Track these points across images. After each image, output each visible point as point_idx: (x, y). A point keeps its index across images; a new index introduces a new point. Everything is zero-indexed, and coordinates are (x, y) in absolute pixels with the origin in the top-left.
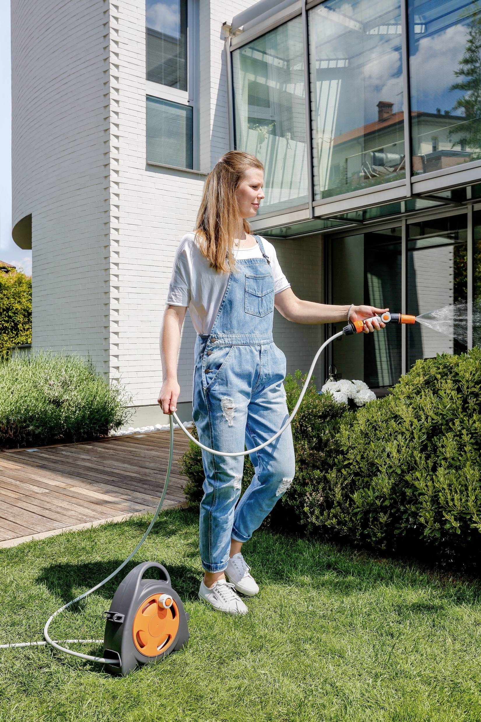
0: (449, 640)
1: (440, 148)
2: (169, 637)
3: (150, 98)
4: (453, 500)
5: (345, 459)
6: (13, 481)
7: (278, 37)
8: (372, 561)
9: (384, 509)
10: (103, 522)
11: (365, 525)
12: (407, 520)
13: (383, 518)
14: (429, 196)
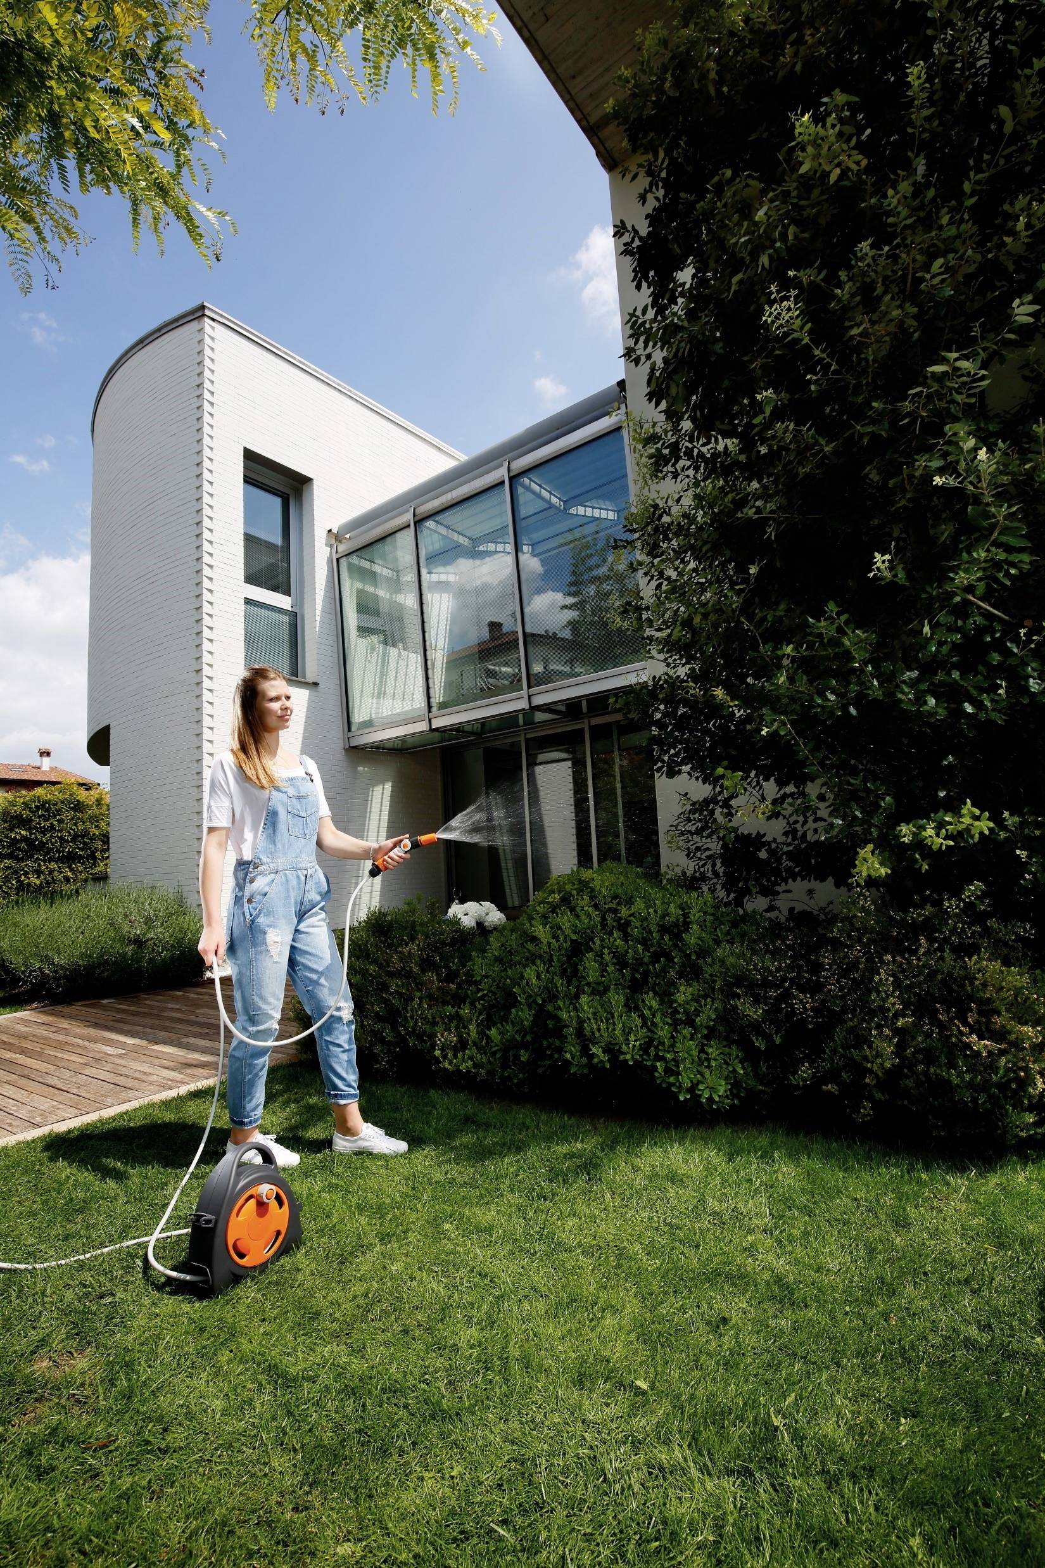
0: (608, 1196)
1: (551, 667)
2: (278, 1233)
3: (248, 601)
4: (599, 1030)
5: (479, 990)
6: (80, 1041)
7: (387, 548)
8: (514, 1107)
9: (525, 1045)
10: (192, 1087)
11: (505, 1066)
12: (551, 1056)
13: (524, 1056)
14: (546, 708)
